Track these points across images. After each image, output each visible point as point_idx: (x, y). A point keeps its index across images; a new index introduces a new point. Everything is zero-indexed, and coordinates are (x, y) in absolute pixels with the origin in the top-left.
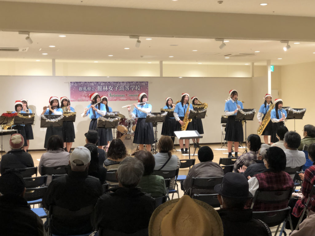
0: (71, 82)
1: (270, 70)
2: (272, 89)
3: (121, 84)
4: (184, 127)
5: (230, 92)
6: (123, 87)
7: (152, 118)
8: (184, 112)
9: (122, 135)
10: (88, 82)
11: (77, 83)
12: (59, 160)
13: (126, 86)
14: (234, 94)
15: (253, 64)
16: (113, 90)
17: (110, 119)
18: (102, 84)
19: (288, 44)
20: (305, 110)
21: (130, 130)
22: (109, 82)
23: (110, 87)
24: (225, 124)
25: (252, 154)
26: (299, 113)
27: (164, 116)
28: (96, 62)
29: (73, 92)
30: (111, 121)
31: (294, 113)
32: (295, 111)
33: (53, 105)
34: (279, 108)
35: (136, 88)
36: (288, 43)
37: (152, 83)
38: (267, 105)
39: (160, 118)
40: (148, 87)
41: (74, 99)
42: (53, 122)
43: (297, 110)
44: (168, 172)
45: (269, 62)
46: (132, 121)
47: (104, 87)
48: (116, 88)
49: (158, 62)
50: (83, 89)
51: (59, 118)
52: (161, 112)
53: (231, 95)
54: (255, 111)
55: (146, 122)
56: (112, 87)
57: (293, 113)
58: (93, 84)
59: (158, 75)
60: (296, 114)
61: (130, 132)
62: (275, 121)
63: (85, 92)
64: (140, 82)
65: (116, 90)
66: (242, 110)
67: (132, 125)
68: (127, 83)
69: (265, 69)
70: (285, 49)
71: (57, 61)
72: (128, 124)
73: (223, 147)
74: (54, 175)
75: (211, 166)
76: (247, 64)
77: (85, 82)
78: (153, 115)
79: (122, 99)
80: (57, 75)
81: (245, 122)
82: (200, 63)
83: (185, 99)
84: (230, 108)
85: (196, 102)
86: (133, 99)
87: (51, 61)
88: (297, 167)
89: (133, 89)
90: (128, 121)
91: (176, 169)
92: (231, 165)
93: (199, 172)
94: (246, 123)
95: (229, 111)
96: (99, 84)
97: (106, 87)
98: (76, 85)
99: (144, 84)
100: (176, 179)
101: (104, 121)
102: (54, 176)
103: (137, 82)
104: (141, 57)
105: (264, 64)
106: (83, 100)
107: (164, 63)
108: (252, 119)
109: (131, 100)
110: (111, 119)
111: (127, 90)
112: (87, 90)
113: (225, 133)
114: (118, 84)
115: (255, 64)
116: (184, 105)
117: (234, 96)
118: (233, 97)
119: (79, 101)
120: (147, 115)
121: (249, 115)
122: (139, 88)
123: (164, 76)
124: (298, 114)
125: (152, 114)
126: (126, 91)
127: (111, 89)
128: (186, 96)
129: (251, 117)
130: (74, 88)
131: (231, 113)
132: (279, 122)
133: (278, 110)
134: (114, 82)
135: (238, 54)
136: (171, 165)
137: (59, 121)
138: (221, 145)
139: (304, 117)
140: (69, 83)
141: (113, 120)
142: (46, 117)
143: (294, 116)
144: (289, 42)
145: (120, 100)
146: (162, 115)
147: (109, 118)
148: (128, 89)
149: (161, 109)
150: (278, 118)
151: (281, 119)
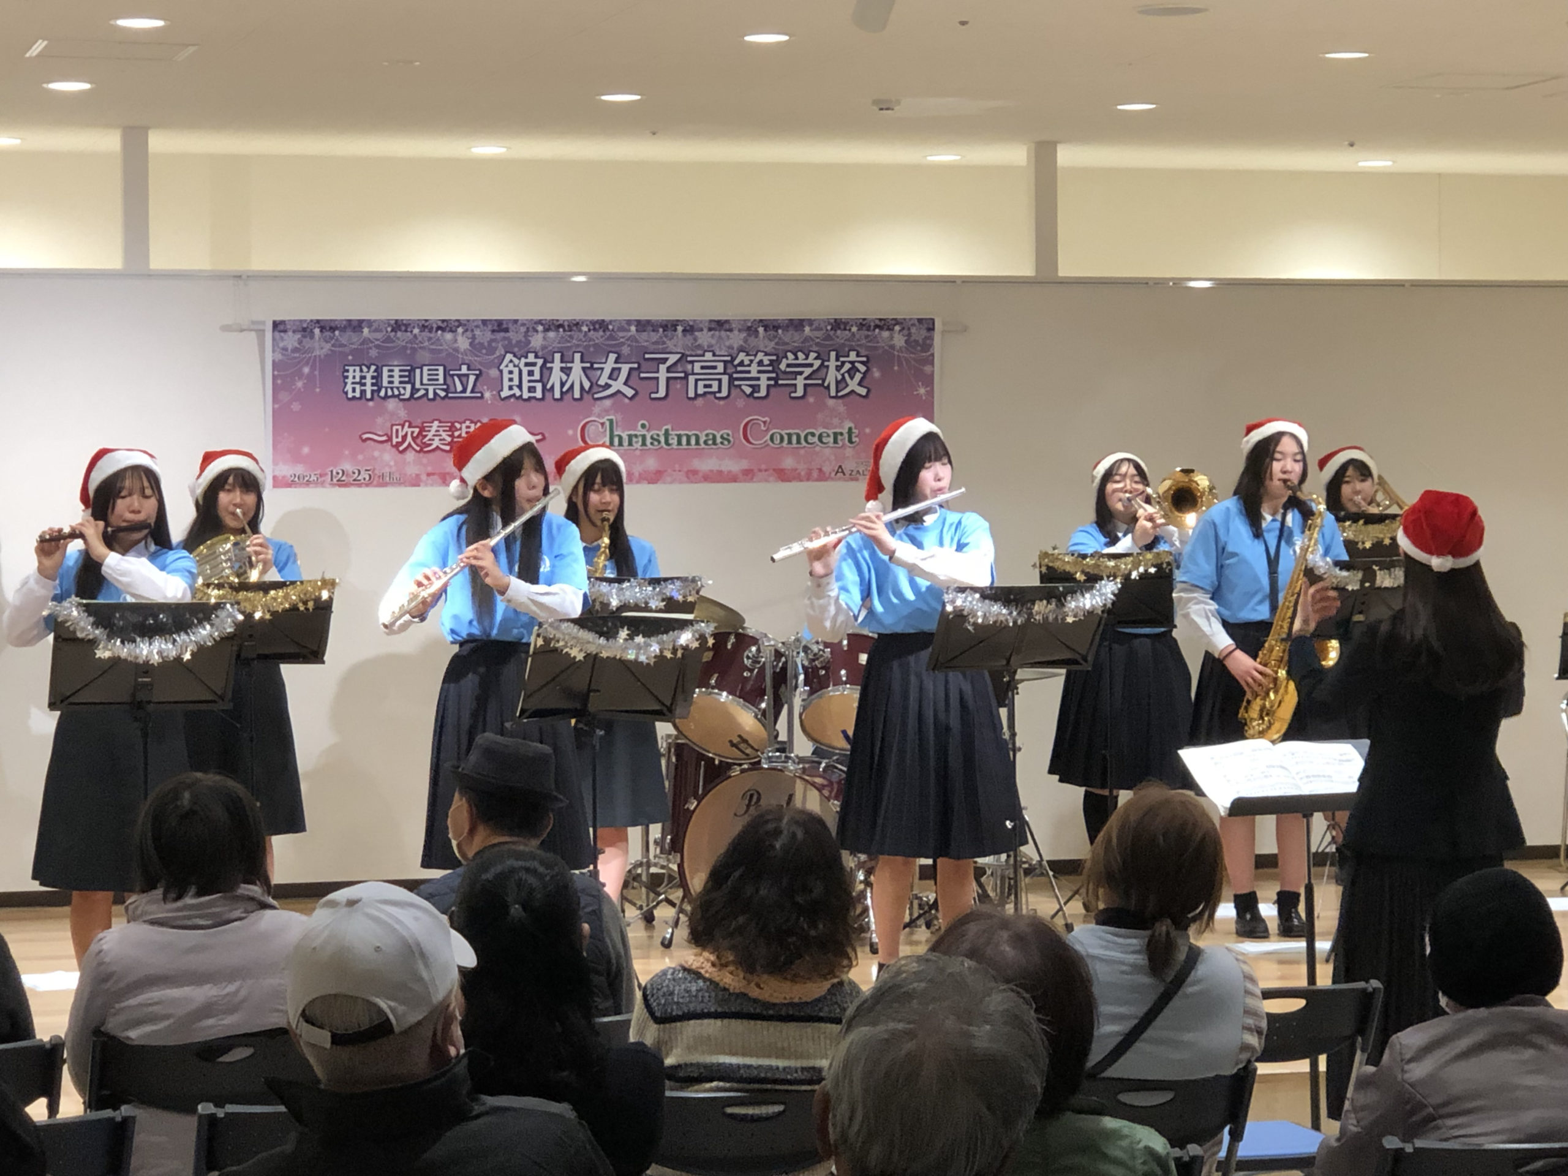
0: (276, 325)
3: (704, 338)
4: (1264, 712)
6: (720, 367)
7: (992, 632)
8: (1265, 581)
9: (717, 773)
10: (425, 326)
11: (327, 327)
12: (231, 988)
13: (742, 356)
16: (630, 392)
17: (631, 637)
18: (537, 341)
21: (783, 737)
22: (601, 325)
23: (608, 367)
27: (1090, 613)
28: (487, 149)
29: (296, 407)
30: (643, 658)
33: (113, 519)
35: (832, 376)
37: (965, 329)
39: (1054, 630)
40: (929, 362)
41: (299, 469)
42: (156, 659)
44: (1168, 1096)
46: (801, 660)
47: (557, 365)
48: (663, 374)
49: (1017, 155)
50: (377, 378)
51: (205, 633)
52: (1044, 578)
55: (937, 665)
56: (625, 368)
58: (463, 343)
59: (1019, 263)
61: (784, 748)
63: (392, 404)
64: (863, 324)
65: (662, 393)
67: (802, 689)
68: (750, 329)
71: (159, 142)
72: (769, 683)
74: (219, 1104)
75: (1534, 1046)
77: (398, 326)
78: (998, 611)
79: (708, 464)
80: (158, 262)
82: (1375, 161)
83: (1276, 466)
85: (1354, 492)
86: (802, 468)
87: (110, 142)
89: (800, 382)
90: (766, 658)
91: (1230, 1071)
96: (514, 336)
97: (577, 366)
98: (320, 347)
99: (899, 340)
100: (1231, 1150)
101: (580, 657)
102: (212, 1118)
103: (838, 324)
104: (881, 113)
106: (377, 480)
107: (1067, 156)
109: (783, 476)
110: (639, 639)
111: (756, 388)
112: (414, 390)
114: (678, 341)
116: (1268, 517)
119: (341, 484)
120: (949, 608)
122: (853, 371)
123: (1066, 269)
126: (741, 403)
127: (618, 385)
128: (1287, 446)
130: (301, 375)
134: (643, 325)
136: (1188, 1037)
137: (201, 651)
140: (261, 333)
141: (655, 648)
142: (96, 625)
145: (692, 476)
146: (1072, 605)
147: (623, 633)
148: (764, 383)
149: (1044, 555)
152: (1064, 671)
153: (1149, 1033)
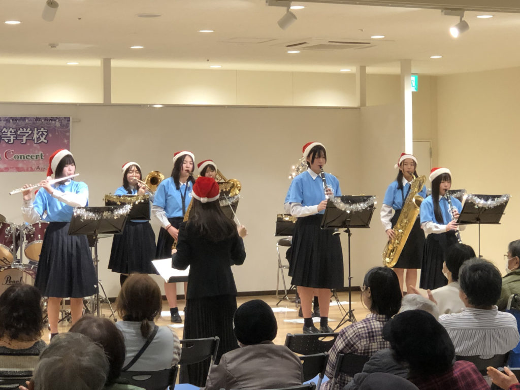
1: (410, 87)
2: (416, 140)
5: (305, 148)
7: (90, 222)
8: (181, 204)
13: (4, 129)
14: (317, 153)
15: (363, 69)
19: (463, 19)
20: (505, 199)
21: (19, 258)
24: (289, 238)
25: (378, 323)
26: (492, 206)
27: (122, 216)
31: (479, 208)
32: (481, 202)
34: (443, 192)
35: (35, 136)
36: (462, 16)
37: (80, 121)
38: (404, 185)
39: (110, 222)
40: (69, 131)
43: (486, 198)
44: (149, 377)
45: (406, 65)
46: (25, 232)
49: (97, 63)
52: (107, 204)
53: (309, 156)
54: (375, 203)
55: (71, 233)
57: (476, 207)
59: (97, 98)
60: (482, 210)
61: (19, 261)
62: (435, 230)
64: (46, 119)
66: (339, 200)
67: (25, 241)
68: (7, 120)
69: (396, 83)
70: (454, 32)
72: (14, 240)
73: (282, 303)
75: (268, 357)
76: (345, 70)
78: (92, 215)
81: (348, 231)
82: (216, 66)
84: (307, 193)
85: (209, 175)
86: (25, 167)
88: (495, 356)
89: (24, 138)
90: (13, 231)
91: (169, 367)
92: (322, 354)
93: (238, 375)
94: (349, 235)
95: (303, 203)
99: (58, 124)
103: (37, 119)
104: (52, 48)
105: (395, 69)
107: (114, 63)
108: (366, 225)
109: (19, 170)
111: (9, 140)
113: (286, 262)
115: (369, 70)
116: (182, 184)
117: (316, 160)
118: (313, 161)
121: (357, 212)
122: (42, 135)
123: (114, 101)
124: (490, 208)
125: (87, 210)
128: (187, 159)
129: (364, 219)
131: (308, 210)
132: (445, 231)
133: (441, 197)
135: (325, 42)
138: (275, 298)
139: (503, 219)
143: (477, 215)
144: (466, 13)
146: (116, 213)
148: (12, 138)
149: (107, 196)
150: (439, 219)
151: (450, 223)
152: (113, 235)
153: (142, 356)
